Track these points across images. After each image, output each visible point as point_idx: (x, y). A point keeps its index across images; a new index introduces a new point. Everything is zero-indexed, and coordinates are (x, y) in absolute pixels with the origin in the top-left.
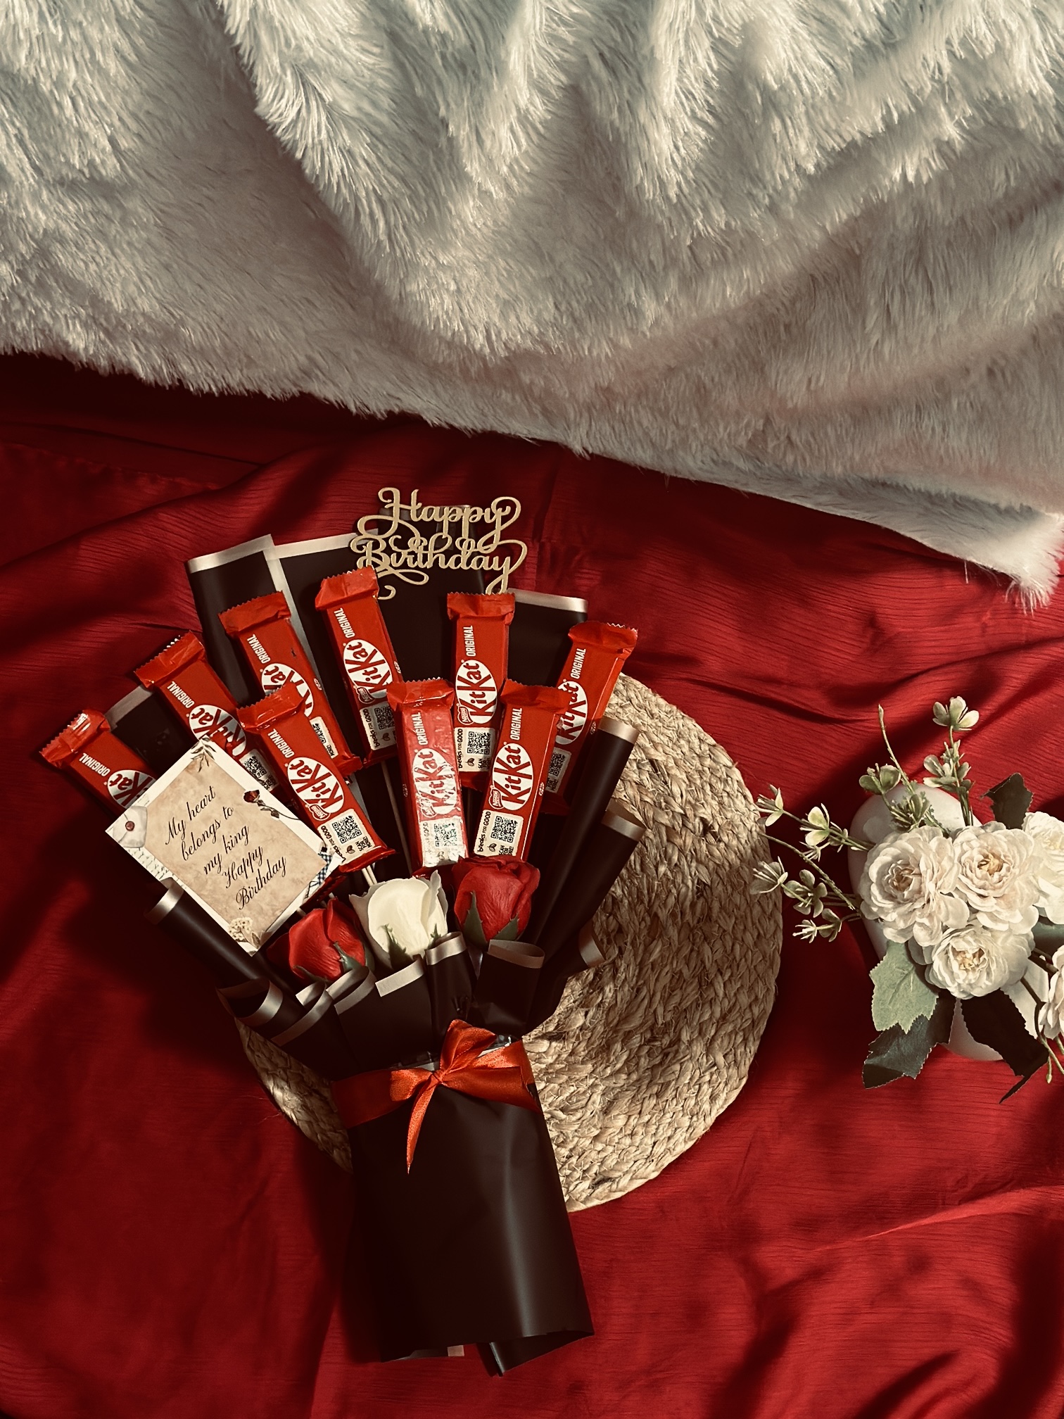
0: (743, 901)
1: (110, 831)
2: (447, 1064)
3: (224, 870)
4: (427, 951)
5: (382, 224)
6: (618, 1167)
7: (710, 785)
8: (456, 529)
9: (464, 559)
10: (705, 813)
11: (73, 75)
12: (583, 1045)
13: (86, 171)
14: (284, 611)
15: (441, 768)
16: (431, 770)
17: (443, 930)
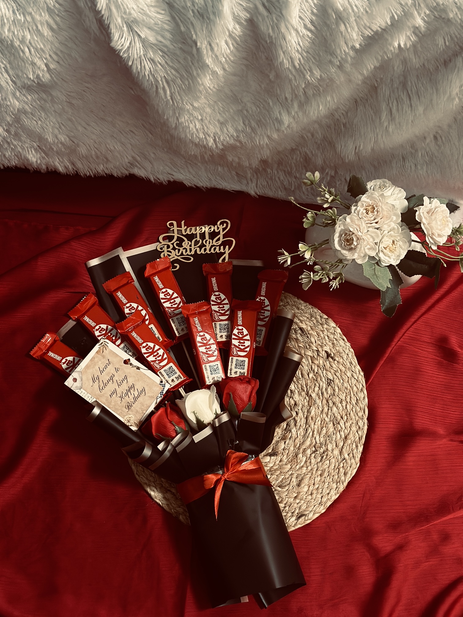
0: (348, 385)
1: (66, 383)
2: (228, 470)
3: (119, 395)
4: (213, 421)
5: (168, 92)
6: (307, 509)
7: (328, 336)
8: (203, 236)
9: (208, 248)
10: (327, 348)
11: (29, 37)
12: (285, 456)
13: (36, 81)
14: (131, 280)
15: (209, 340)
16: (205, 342)
17: (219, 411)
